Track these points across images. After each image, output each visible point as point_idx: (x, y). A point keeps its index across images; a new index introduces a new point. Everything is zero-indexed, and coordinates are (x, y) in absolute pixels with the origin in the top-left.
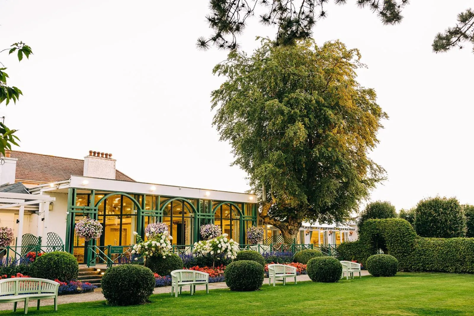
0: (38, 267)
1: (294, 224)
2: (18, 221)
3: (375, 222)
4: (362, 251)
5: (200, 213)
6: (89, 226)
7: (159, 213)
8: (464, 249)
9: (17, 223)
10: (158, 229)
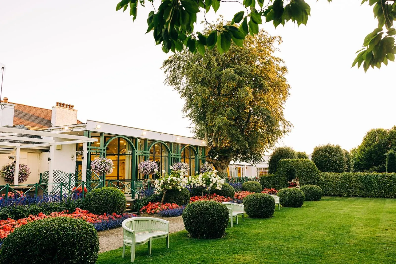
0: (95, 202)
1: (225, 162)
2: (49, 159)
3: (289, 161)
4: (279, 182)
5: (173, 154)
6: (105, 163)
7: (147, 153)
8: (355, 180)
9: (49, 161)
10: (151, 166)
